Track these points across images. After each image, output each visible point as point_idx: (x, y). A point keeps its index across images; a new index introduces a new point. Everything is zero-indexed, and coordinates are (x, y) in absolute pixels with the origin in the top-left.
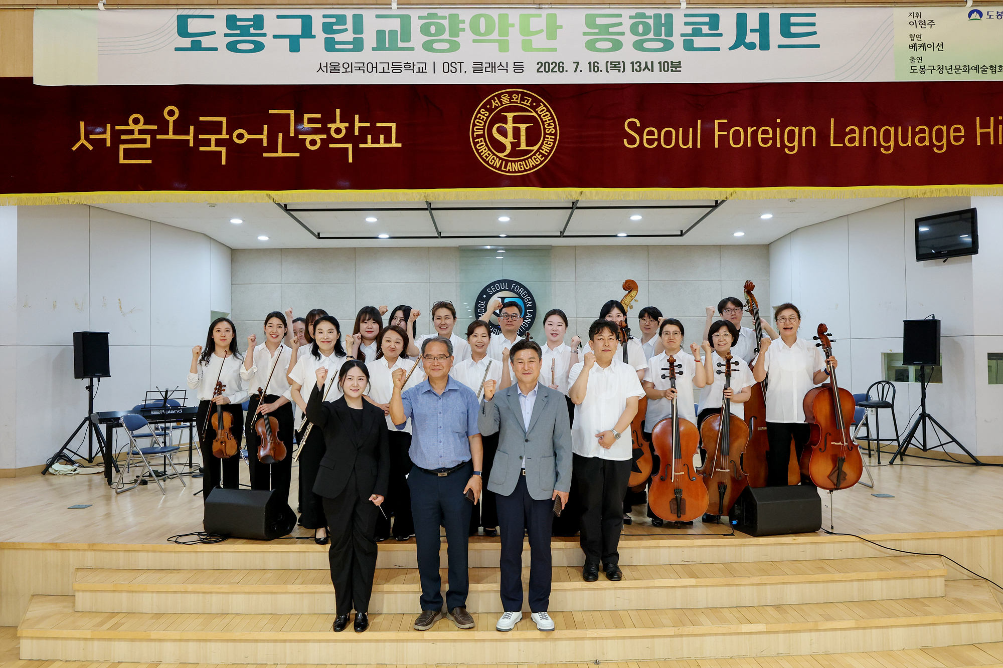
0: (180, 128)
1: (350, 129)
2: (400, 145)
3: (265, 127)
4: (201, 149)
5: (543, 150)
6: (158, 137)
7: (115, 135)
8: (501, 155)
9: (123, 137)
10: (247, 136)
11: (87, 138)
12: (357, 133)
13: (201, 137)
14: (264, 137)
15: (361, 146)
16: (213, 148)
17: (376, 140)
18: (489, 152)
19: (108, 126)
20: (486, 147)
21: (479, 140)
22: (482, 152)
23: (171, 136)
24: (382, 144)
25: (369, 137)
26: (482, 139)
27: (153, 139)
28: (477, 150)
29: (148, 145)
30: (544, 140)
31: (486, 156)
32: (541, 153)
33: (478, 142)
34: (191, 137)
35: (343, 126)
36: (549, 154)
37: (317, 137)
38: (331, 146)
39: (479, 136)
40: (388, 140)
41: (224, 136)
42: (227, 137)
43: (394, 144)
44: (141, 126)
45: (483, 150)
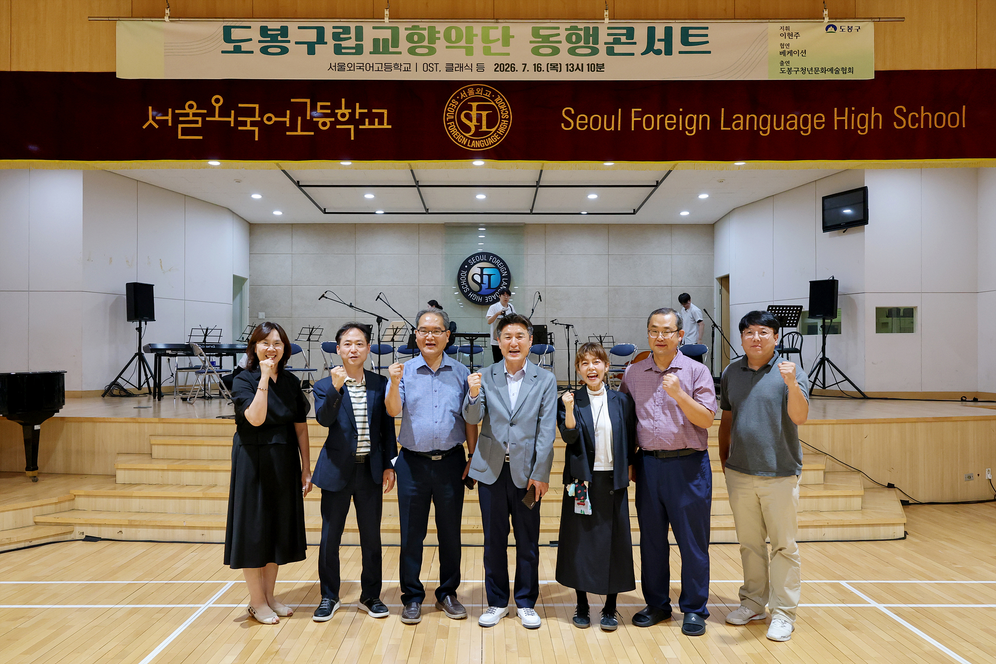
0: (224, 112)
1: (352, 115)
2: (390, 127)
3: (288, 112)
4: (240, 128)
5: (499, 131)
6: (208, 119)
7: (175, 117)
8: (467, 135)
9: (181, 119)
10: (274, 119)
11: (154, 119)
12: (357, 117)
13: (239, 119)
14: (287, 119)
15: (361, 127)
16: (248, 128)
17: (372, 123)
18: (458, 132)
19: (170, 110)
20: (456, 129)
21: (451, 123)
22: (453, 132)
23: (217, 118)
24: (376, 126)
25: (367, 120)
26: (453, 122)
27: (204, 121)
28: (449, 131)
29: (199, 125)
30: (500, 124)
31: (456, 136)
32: (498, 134)
33: (450, 125)
34: (232, 119)
35: (347, 112)
36: (504, 134)
37: (327, 120)
38: (338, 127)
39: (450, 120)
40: (381, 123)
41: (257, 118)
42: (259, 119)
43: (386, 126)
44: (194, 110)
45: (453, 131)
